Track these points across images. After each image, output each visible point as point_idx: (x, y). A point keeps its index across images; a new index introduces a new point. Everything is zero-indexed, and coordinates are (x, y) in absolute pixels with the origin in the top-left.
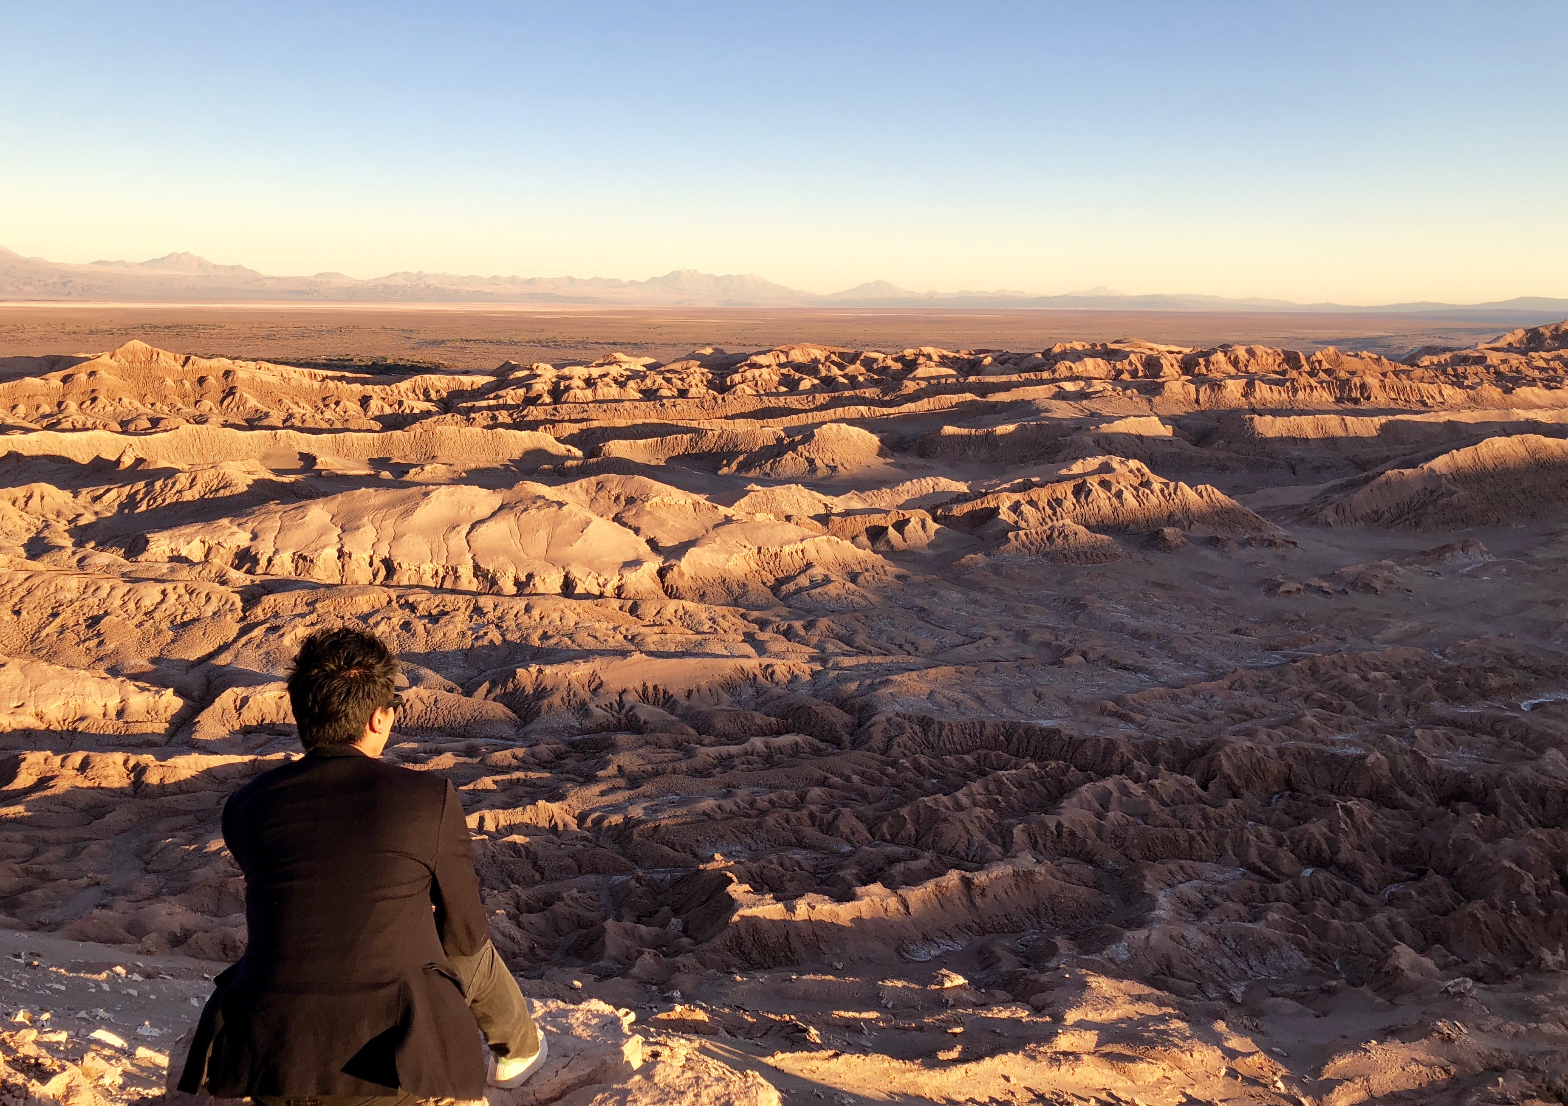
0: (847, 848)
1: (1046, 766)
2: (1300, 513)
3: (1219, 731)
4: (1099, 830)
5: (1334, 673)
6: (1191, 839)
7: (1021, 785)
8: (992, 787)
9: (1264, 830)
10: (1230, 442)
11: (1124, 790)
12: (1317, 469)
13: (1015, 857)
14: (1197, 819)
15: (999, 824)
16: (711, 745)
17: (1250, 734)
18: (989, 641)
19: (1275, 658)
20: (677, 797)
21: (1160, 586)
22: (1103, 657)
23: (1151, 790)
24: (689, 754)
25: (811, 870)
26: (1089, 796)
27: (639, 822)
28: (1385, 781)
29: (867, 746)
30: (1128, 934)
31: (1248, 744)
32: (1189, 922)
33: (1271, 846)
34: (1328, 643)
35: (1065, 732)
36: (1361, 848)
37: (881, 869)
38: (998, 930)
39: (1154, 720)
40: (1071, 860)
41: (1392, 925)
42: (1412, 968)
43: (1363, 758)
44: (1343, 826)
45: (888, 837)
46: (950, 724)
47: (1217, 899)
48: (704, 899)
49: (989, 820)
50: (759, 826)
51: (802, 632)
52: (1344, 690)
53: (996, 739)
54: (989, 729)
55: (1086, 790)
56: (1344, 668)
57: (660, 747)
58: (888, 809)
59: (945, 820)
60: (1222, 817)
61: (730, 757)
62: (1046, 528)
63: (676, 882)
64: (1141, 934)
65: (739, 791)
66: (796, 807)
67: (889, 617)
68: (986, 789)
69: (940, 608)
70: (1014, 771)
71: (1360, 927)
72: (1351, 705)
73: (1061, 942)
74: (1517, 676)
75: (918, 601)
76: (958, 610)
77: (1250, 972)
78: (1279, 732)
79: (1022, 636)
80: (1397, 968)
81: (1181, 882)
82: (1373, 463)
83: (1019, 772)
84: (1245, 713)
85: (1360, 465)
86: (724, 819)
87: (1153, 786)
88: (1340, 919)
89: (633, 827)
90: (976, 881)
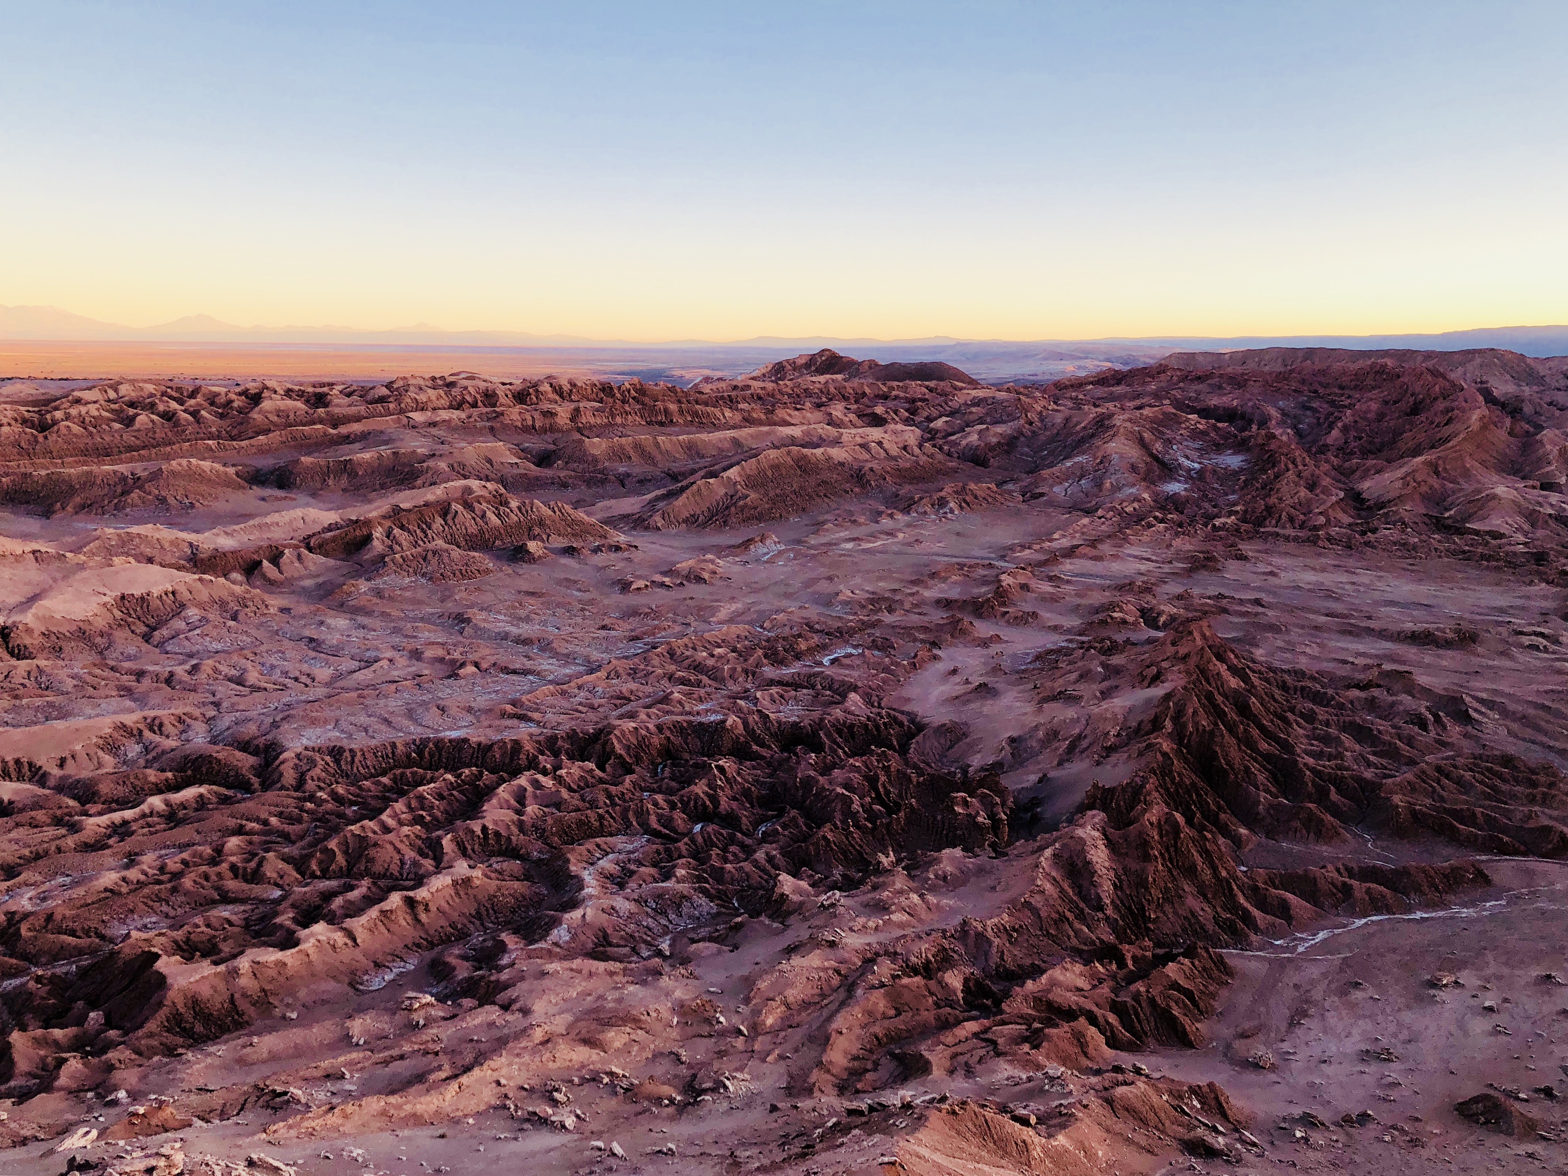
0: (278, 893)
1: (461, 774)
2: (636, 520)
3: (606, 717)
4: (521, 825)
5: (687, 653)
6: (601, 817)
7: (440, 797)
8: (414, 803)
9: (659, 797)
10: (567, 463)
11: (536, 784)
12: (640, 482)
13: (451, 867)
14: (602, 798)
15: (428, 838)
16: (100, 814)
17: (632, 716)
18: (385, 663)
19: (638, 647)
20: (68, 880)
21: (532, 594)
22: (494, 664)
23: (559, 780)
24: (74, 828)
25: (243, 923)
26: (506, 796)
27: (26, 916)
28: (742, 739)
29: (279, 785)
30: (567, 916)
31: (634, 725)
32: (614, 893)
33: (667, 811)
34: (677, 629)
35: (474, 740)
36: (734, 799)
37: (318, 907)
38: (446, 941)
39: (551, 717)
40: (499, 859)
41: (770, 859)
42: (794, 892)
43: (724, 722)
44: (719, 783)
45: (318, 873)
46: (362, 750)
47: (633, 867)
48: (125, 982)
49: (417, 836)
50: (174, 890)
51: (186, 678)
52: (698, 667)
53: (408, 756)
54: (400, 748)
55: (503, 792)
56: (694, 649)
57: (36, 826)
58: (311, 845)
59: (376, 845)
60: (623, 794)
61: (125, 823)
62: (419, 549)
63: (83, 973)
64: (577, 914)
65: (144, 858)
66: (213, 862)
67: (280, 651)
68: (409, 806)
69: (329, 637)
70: (432, 785)
71: (747, 866)
72: (705, 679)
73: (505, 937)
74: (816, 639)
75: (307, 633)
76: (349, 636)
77: (671, 926)
78: (654, 710)
79: (416, 655)
80: (783, 894)
81: (599, 859)
82: (684, 475)
83: (437, 785)
84: (625, 698)
85: (674, 477)
86: (131, 891)
87: (561, 777)
88: (731, 863)
89: (19, 922)
90: (419, 898)
